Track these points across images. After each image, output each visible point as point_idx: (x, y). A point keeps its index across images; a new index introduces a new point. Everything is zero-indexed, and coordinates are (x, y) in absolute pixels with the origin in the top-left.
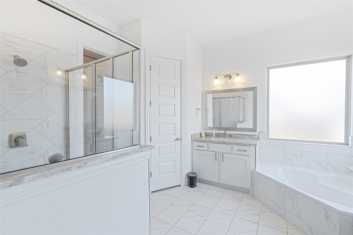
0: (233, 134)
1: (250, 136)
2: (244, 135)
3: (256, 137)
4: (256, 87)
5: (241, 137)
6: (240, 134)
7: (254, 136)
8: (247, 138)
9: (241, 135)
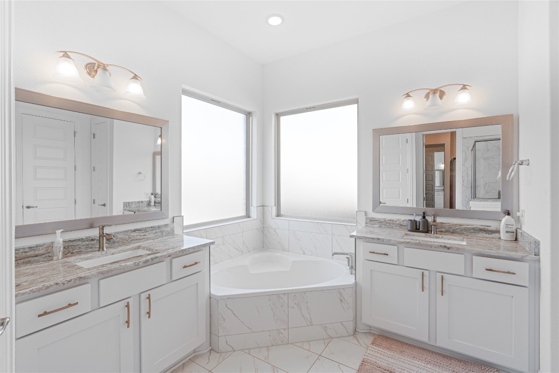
0: (118, 233)
1: (157, 231)
2: (145, 230)
3: (168, 229)
4: (168, 121)
5: (138, 237)
6: (135, 231)
7: (165, 229)
8: (151, 236)
9: (139, 230)
